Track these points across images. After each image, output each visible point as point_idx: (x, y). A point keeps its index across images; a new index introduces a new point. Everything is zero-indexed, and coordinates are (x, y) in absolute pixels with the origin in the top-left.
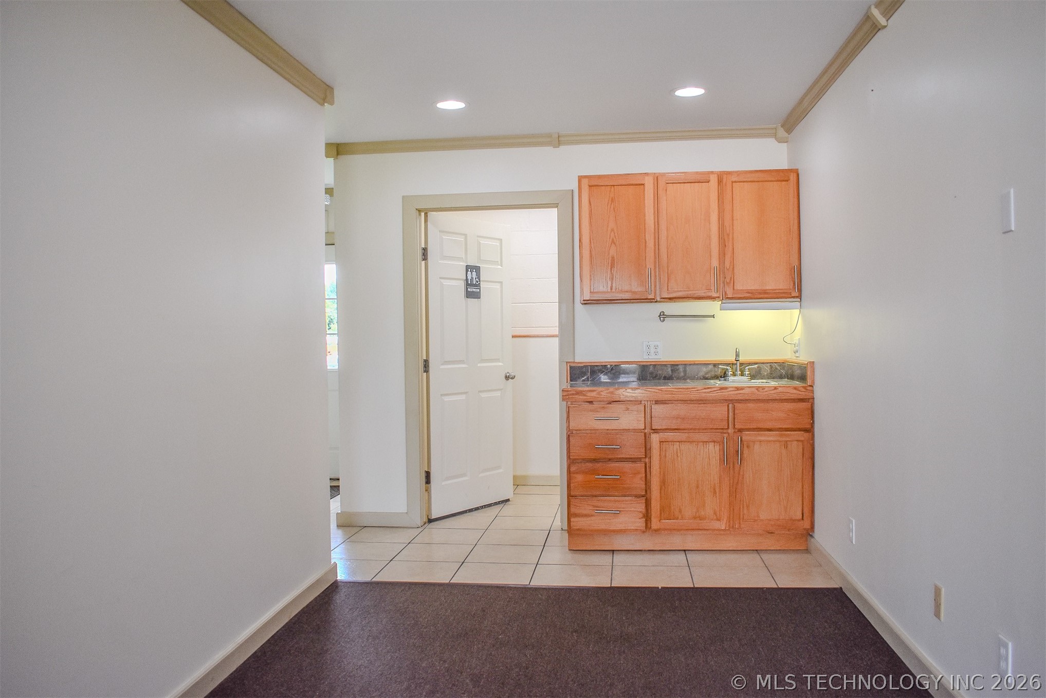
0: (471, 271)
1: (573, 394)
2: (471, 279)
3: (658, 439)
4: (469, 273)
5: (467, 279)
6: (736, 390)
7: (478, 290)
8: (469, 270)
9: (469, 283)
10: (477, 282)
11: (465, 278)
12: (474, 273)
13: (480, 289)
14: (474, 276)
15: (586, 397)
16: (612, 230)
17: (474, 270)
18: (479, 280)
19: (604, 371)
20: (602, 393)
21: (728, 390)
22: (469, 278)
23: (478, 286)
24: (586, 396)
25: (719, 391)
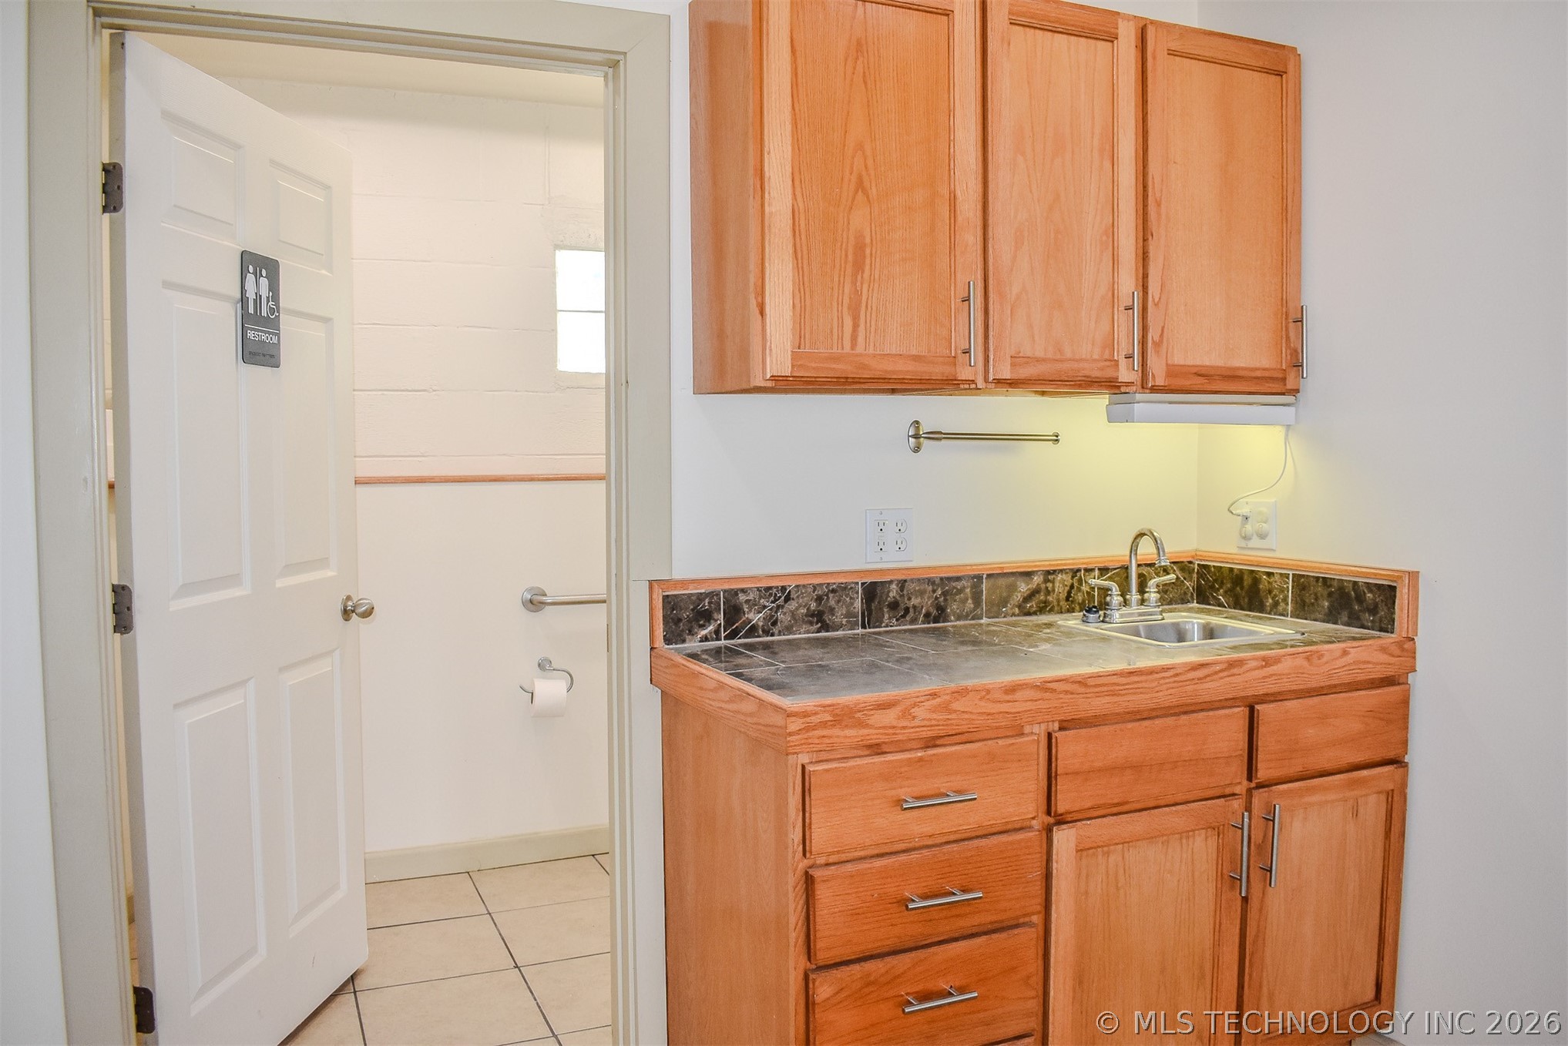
0: (255, 273)
1: (824, 725)
2: (255, 301)
3: (1072, 845)
4: (250, 278)
5: (243, 300)
6: (1262, 667)
7: (275, 340)
8: (251, 269)
9: (251, 311)
10: (272, 311)
11: (239, 296)
12: (264, 282)
13: (278, 335)
14: (264, 292)
15: (865, 731)
16: (860, 147)
17: (264, 273)
18: (277, 305)
19: (765, 607)
20: (915, 711)
21: (1245, 668)
22: (251, 294)
23: (271, 323)
24: (867, 726)
25: (1225, 674)
